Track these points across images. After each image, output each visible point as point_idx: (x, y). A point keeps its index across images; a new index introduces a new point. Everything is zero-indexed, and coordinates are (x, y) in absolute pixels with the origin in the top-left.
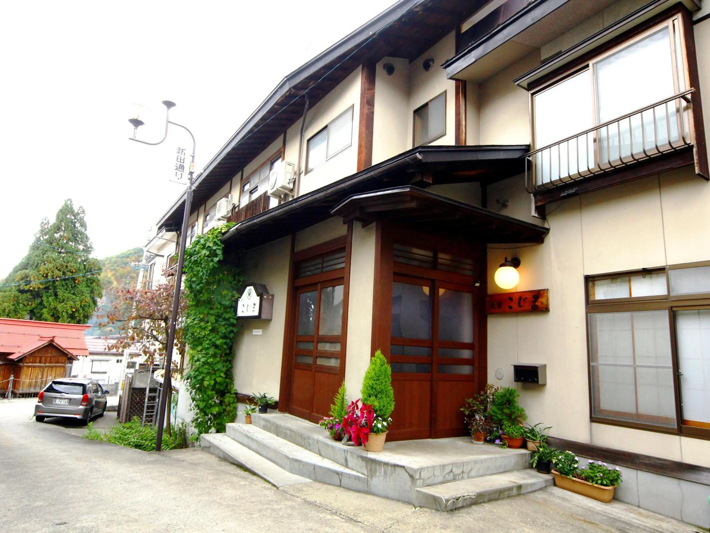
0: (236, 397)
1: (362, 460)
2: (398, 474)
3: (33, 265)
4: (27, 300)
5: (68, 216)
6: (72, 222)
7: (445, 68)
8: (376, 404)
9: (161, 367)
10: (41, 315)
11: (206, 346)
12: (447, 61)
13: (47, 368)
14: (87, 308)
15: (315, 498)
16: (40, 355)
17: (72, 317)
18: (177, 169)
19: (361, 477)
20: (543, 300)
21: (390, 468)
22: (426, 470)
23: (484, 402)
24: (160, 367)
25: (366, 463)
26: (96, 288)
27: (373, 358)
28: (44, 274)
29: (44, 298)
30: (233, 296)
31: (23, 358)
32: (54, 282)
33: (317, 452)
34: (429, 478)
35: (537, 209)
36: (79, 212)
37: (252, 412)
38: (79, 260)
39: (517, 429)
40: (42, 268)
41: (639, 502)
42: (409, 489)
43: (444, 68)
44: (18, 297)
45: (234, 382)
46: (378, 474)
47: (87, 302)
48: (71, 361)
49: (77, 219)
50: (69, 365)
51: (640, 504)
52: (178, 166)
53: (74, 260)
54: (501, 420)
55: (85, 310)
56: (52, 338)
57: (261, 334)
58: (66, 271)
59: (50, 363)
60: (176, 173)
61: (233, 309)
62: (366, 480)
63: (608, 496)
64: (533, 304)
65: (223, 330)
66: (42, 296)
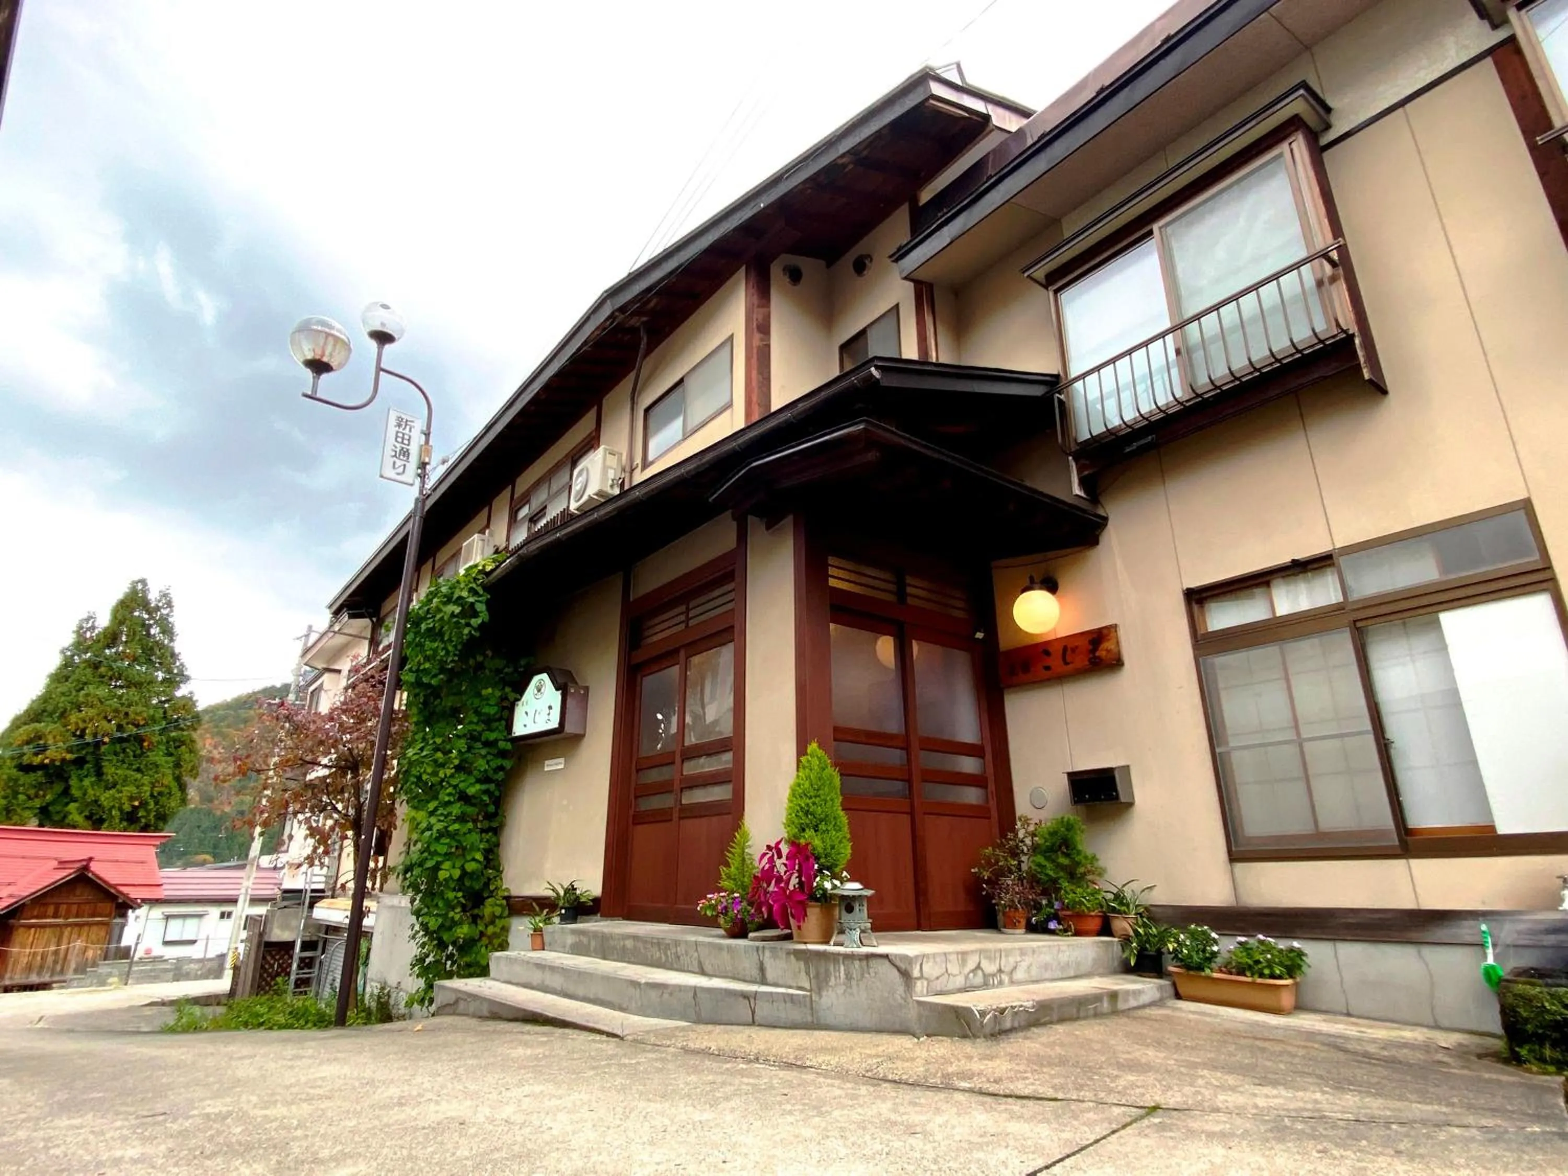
0: (508, 904)
1: (798, 959)
2: (876, 973)
3: (54, 712)
4: (35, 787)
5: (136, 614)
6: (143, 625)
7: (896, 261)
8: (817, 842)
9: (329, 893)
10: (65, 817)
11: (447, 799)
12: (899, 249)
13: (69, 929)
14: (164, 798)
15: (705, 1044)
16: (55, 900)
17: (131, 818)
18: (395, 456)
19: (798, 995)
20: (1108, 645)
21: (857, 963)
22: (931, 960)
23: (1015, 853)
24: (326, 894)
25: (806, 963)
26: (187, 757)
27: (803, 759)
28: (76, 730)
29: (73, 782)
30: (504, 698)
31: (16, 908)
32: (98, 745)
33: (697, 970)
34: (937, 978)
35: (1083, 483)
36: (160, 604)
37: (546, 924)
38: (155, 702)
39: (1088, 894)
40: (74, 718)
41: (1347, 1004)
42: (903, 1002)
43: (893, 261)
44: (16, 780)
45: (503, 875)
46: (832, 982)
47: (166, 787)
48: (123, 911)
49: (153, 618)
50: (118, 920)
51: (1350, 1009)
52: (398, 450)
53: (143, 700)
54: (1055, 881)
55: (161, 803)
56: (84, 863)
57: (561, 766)
58: (124, 722)
59: (77, 916)
60: (394, 463)
61: (503, 723)
62: (808, 999)
63: (1287, 999)
64: (1091, 656)
65: (481, 766)
66: (69, 777)
